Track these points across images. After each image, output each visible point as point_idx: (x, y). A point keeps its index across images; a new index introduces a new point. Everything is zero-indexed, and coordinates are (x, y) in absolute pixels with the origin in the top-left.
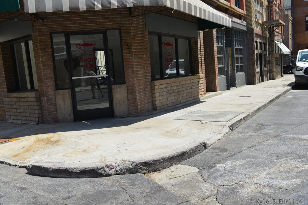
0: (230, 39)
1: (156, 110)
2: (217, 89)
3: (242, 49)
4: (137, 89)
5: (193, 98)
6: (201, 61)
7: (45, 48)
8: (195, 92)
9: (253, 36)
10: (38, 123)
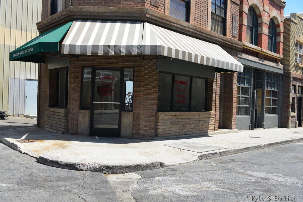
0: (262, 81)
1: (158, 136)
2: (233, 127)
3: (276, 91)
4: (142, 117)
5: (200, 132)
6: (216, 100)
7: (76, 78)
8: (204, 127)
10: (63, 133)
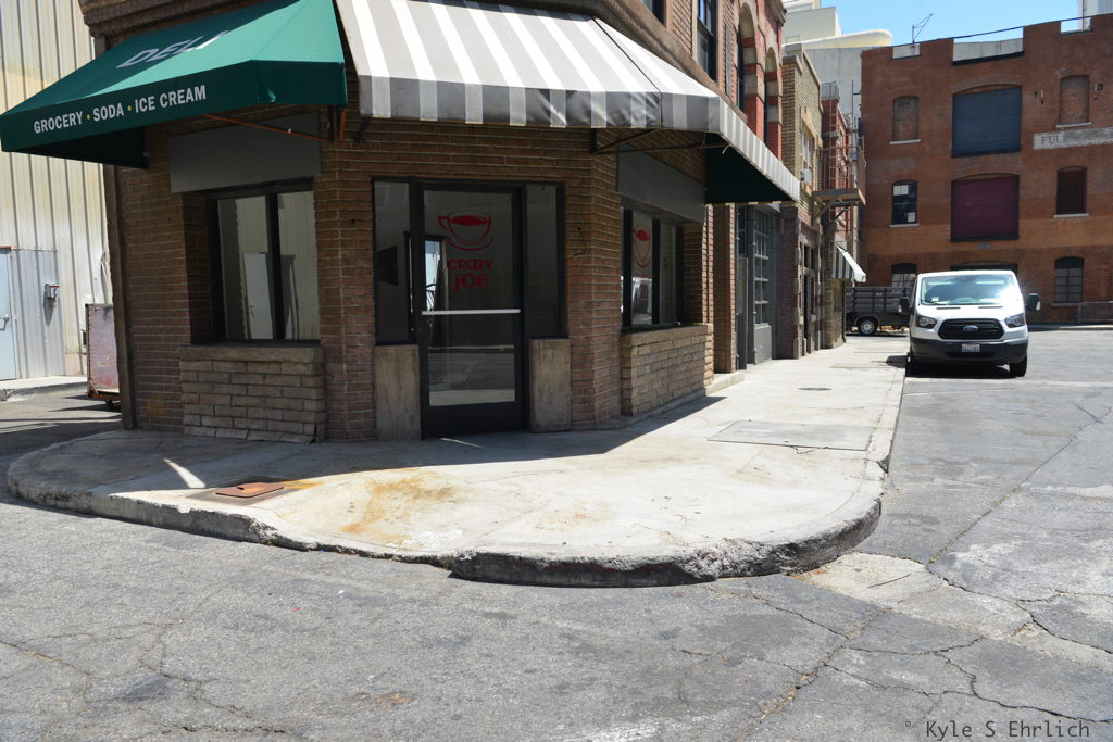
0: (744, 233)
1: (631, 414)
3: (766, 261)
4: (597, 352)
5: (693, 388)
6: (707, 288)
7: (354, 221)
9: (795, 226)
10: (313, 441)
